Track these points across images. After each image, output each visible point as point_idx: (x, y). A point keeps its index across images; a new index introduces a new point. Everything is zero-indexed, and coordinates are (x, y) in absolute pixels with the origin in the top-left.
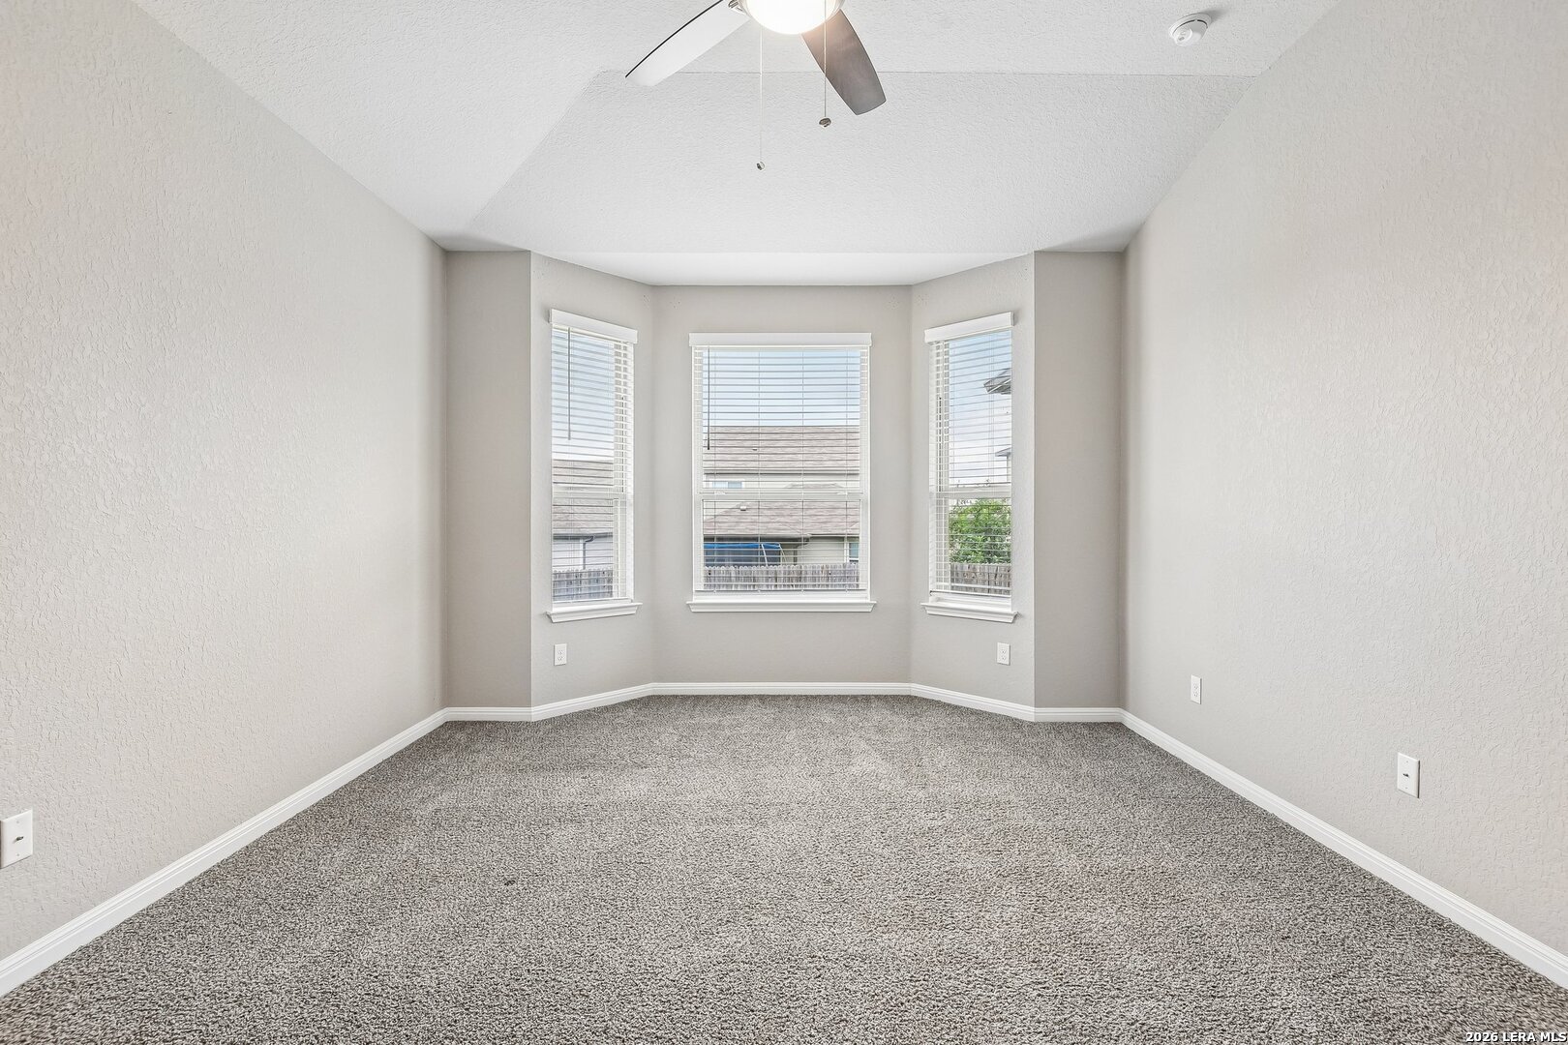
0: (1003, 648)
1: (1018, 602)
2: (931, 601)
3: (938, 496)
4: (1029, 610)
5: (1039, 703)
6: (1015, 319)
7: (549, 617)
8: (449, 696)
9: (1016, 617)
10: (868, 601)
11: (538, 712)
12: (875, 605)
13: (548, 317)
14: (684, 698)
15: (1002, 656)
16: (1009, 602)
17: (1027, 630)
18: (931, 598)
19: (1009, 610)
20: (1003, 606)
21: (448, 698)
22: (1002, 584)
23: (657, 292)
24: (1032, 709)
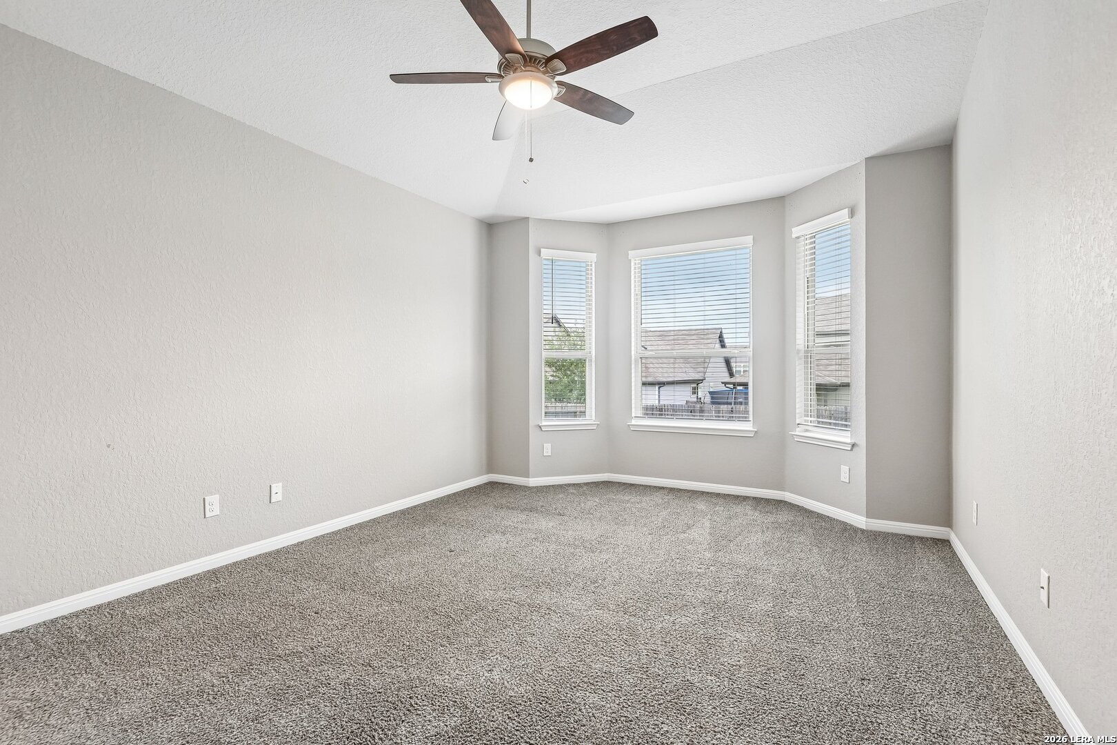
0: (845, 469)
1: (854, 435)
2: (798, 431)
3: (806, 352)
4: (862, 441)
5: (869, 515)
6: (852, 213)
7: (540, 427)
8: (491, 467)
9: (853, 445)
10: (751, 429)
11: (533, 482)
12: (756, 432)
13: (539, 253)
14: (620, 484)
15: (844, 477)
16: (848, 434)
17: (861, 455)
18: (798, 429)
19: (848, 441)
20: (844, 437)
21: (491, 469)
22: (842, 419)
23: (610, 229)
24: (864, 519)
